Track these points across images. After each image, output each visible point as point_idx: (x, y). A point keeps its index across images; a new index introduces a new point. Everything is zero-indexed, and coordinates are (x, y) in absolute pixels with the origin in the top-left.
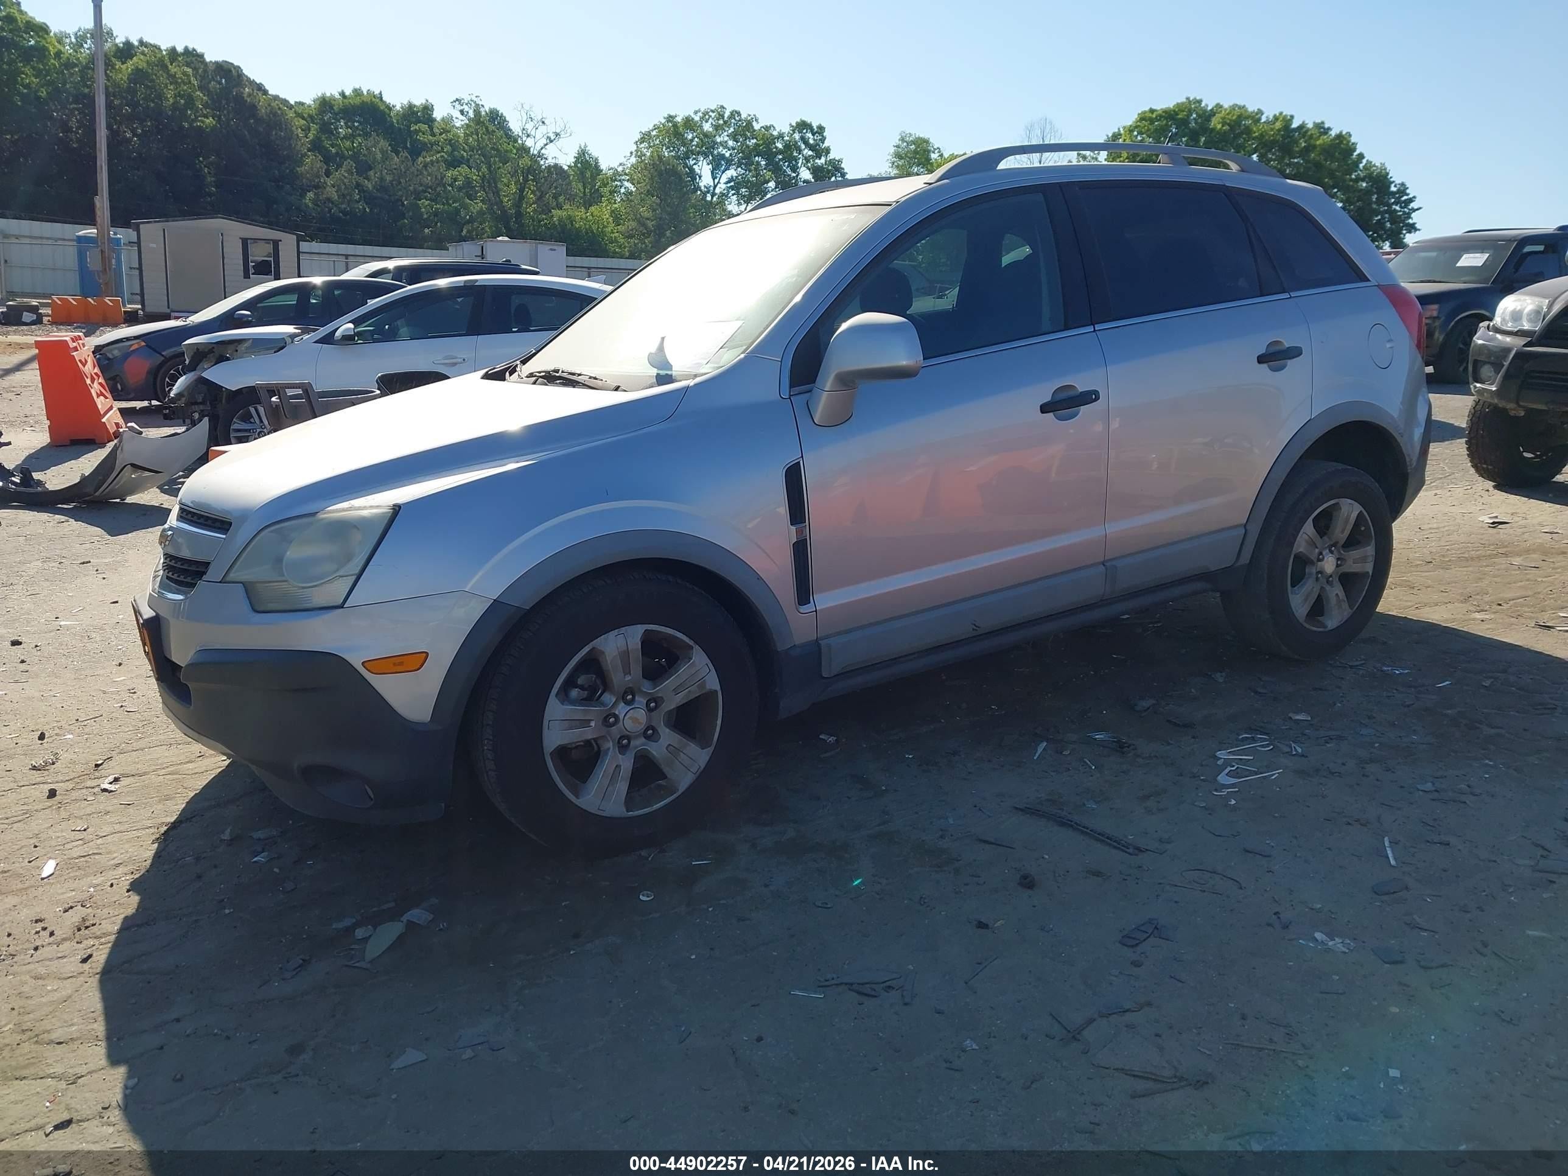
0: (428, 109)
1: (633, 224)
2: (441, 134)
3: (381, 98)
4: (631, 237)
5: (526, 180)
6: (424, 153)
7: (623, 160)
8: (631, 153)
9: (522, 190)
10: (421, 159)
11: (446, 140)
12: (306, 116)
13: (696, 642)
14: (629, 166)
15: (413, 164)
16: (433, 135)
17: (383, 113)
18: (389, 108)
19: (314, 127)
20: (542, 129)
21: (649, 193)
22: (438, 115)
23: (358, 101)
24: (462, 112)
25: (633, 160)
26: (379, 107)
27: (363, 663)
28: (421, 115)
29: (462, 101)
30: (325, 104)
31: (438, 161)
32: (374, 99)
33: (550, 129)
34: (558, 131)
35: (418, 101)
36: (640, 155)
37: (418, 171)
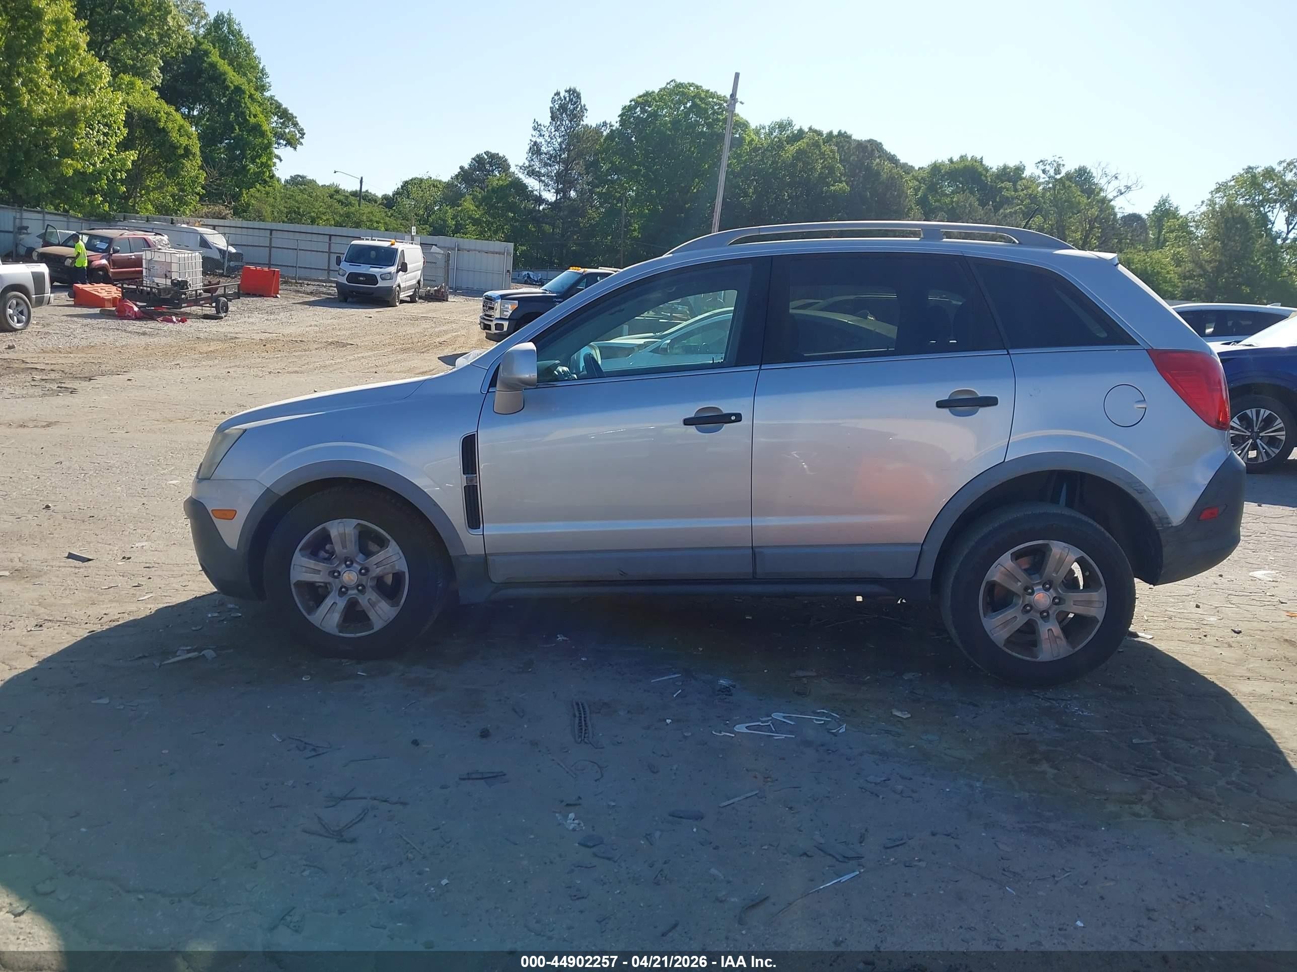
0: (1019, 170)
1: (1190, 266)
2: (1022, 190)
3: (981, 162)
4: (1185, 278)
5: (1092, 228)
6: (1006, 206)
7: (1193, 209)
8: (1203, 202)
9: (1087, 236)
10: (1001, 211)
11: (1026, 195)
12: (919, 178)
13: (393, 538)
14: (1199, 213)
15: (995, 215)
16: (1016, 190)
17: (980, 174)
18: (987, 170)
19: (923, 187)
20: (1115, 183)
21: (1214, 239)
22: (1027, 174)
23: (962, 165)
24: (1044, 171)
25: (1204, 209)
26: (977, 169)
27: (212, 510)
28: (1012, 175)
29: (1046, 162)
30: (936, 168)
31: (1015, 212)
32: (975, 164)
33: (1121, 184)
34: (1129, 185)
35: (1012, 163)
36: (1212, 203)
37: (997, 220)
